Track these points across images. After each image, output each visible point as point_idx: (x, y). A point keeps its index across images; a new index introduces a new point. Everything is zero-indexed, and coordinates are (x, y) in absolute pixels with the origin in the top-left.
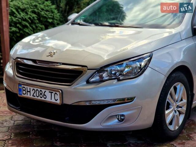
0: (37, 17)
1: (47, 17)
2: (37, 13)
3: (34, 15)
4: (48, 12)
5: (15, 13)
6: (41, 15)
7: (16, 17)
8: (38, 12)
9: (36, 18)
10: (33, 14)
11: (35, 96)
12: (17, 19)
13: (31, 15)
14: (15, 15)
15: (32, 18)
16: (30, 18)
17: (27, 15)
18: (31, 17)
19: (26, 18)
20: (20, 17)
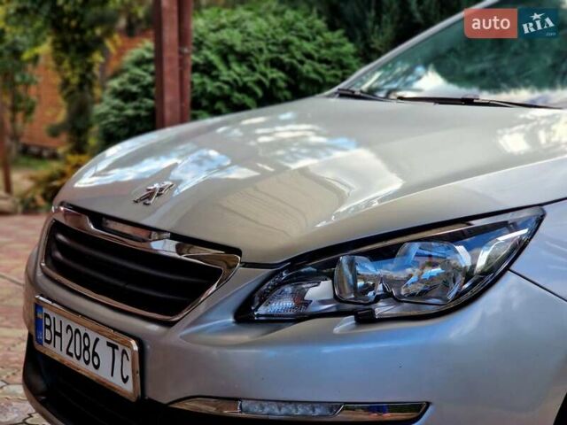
0: (285, 81)
1: (321, 80)
2: (288, 68)
3: (276, 74)
4: (324, 66)
5: (215, 68)
6: (301, 73)
7: (215, 78)
8: (292, 65)
9: (282, 84)
10: (275, 70)
11: (71, 355)
12: (218, 84)
13: (264, 75)
14: (214, 73)
15: (267, 83)
16: (259, 83)
17: (252, 73)
18: (264, 79)
19: (245, 84)
20: (226, 78)
